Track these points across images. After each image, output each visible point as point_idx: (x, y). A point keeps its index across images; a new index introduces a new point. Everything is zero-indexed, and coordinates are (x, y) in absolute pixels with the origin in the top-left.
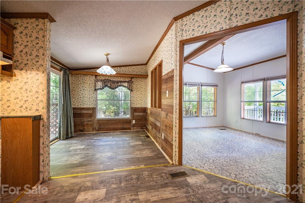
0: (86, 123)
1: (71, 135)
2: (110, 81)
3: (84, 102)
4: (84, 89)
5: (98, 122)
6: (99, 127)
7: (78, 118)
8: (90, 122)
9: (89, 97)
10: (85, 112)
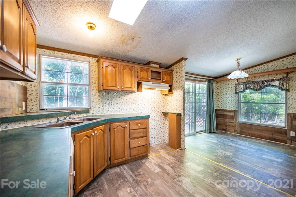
0: (228, 123)
1: (214, 131)
2: (253, 82)
3: (226, 105)
4: (227, 93)
5: (240, 124)
6: (241, 130)
7: (222, 119)
8: (231, 124)
9: (231, 100)
10: (227, 113)
